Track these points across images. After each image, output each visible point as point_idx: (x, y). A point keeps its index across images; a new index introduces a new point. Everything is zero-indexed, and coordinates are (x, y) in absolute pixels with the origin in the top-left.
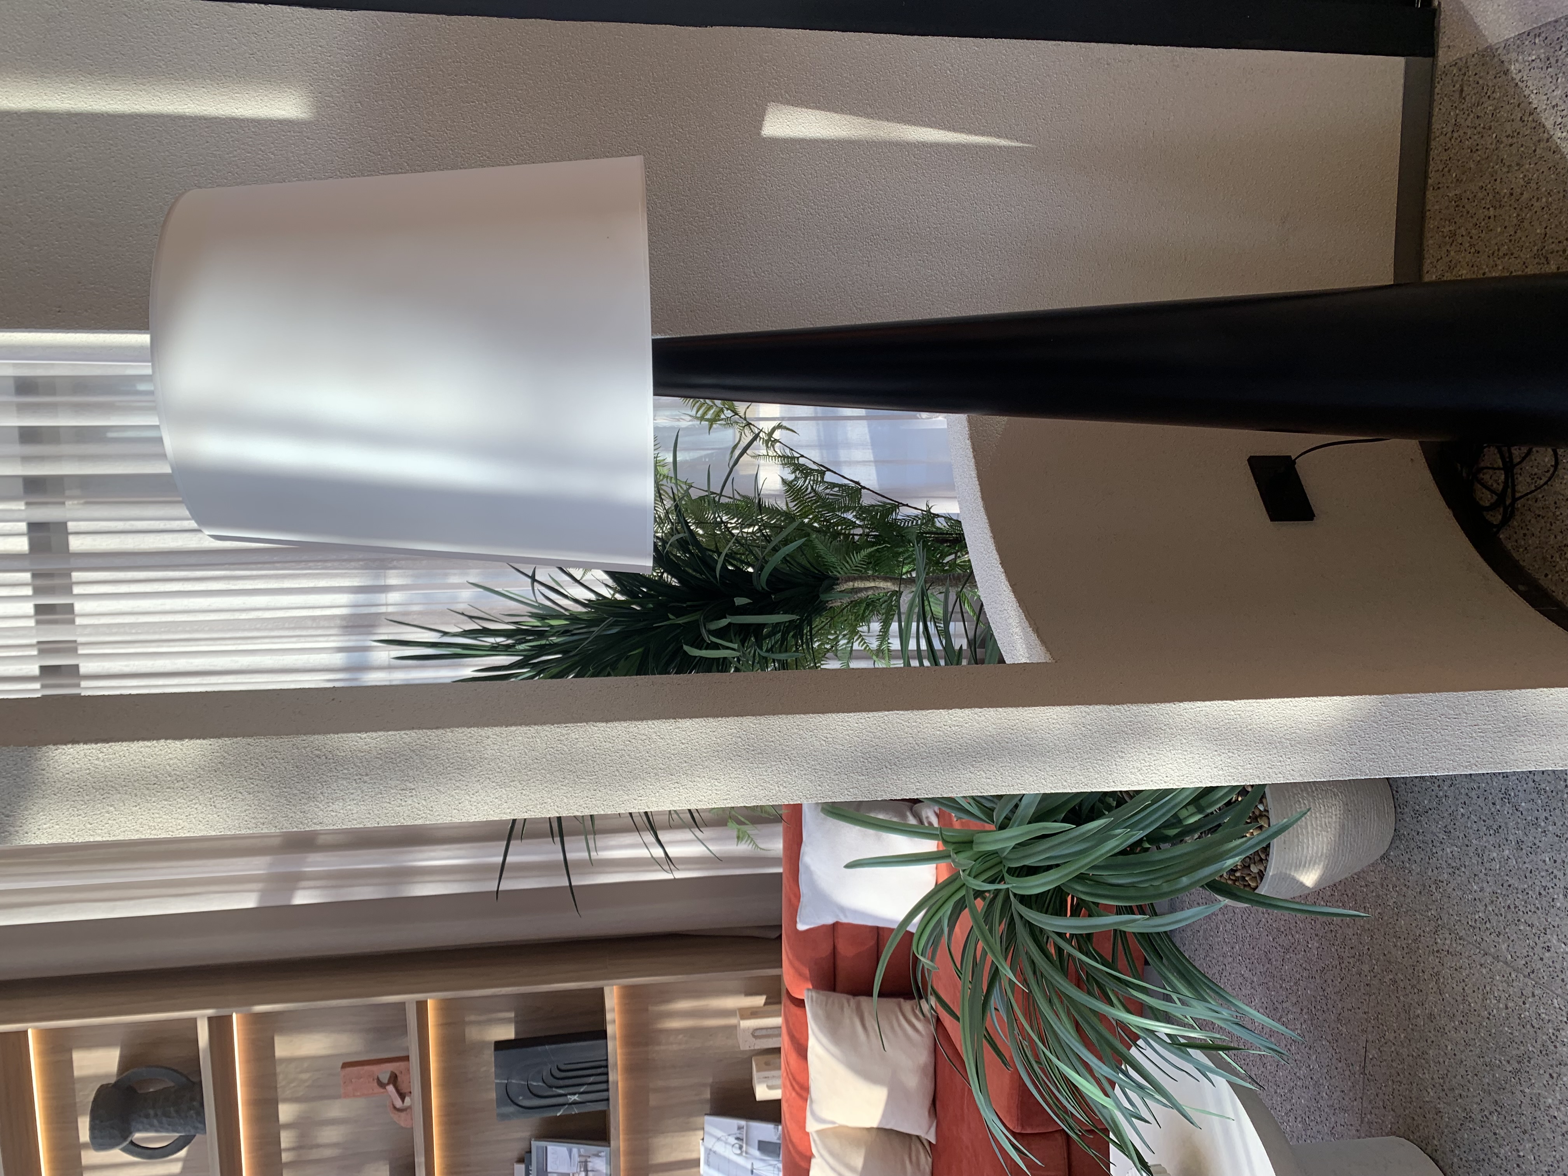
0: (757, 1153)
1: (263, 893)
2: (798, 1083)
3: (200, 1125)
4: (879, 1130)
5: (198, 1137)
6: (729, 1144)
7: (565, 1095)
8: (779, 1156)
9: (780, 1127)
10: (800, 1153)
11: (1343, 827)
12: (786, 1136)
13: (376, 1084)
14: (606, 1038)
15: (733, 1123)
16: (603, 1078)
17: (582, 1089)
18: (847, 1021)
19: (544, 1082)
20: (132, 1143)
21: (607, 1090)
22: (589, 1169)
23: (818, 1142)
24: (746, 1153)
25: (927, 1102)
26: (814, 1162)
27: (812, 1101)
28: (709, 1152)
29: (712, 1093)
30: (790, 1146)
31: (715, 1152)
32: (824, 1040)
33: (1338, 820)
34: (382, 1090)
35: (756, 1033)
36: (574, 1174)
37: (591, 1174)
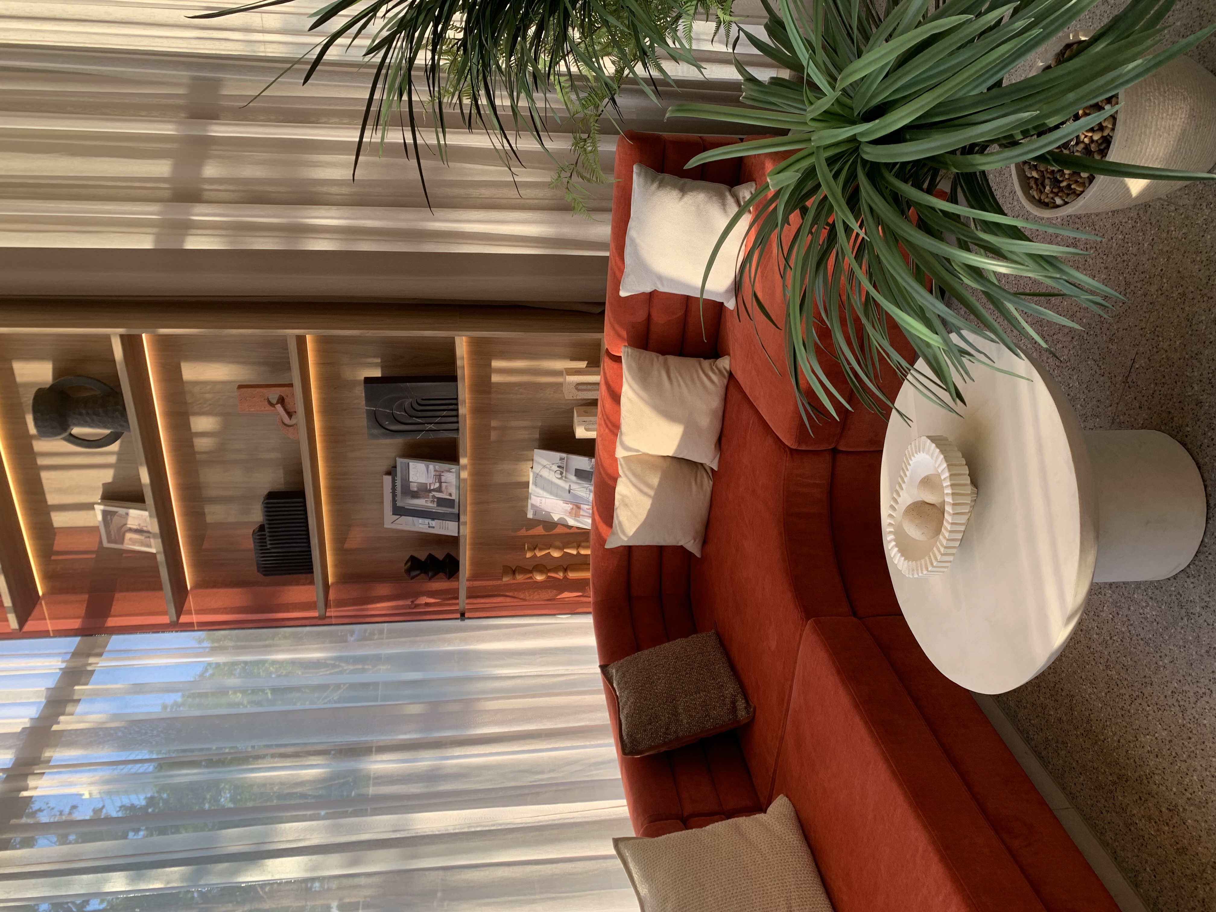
0: (573, 478)
1: (158, 237)
2: (611, 422)
3: (125, 424)
4: (674, 458)
5: (126, 433)
6: (552, 471)
7: (424, 424)
8: (591, 480)
9: (593, 460)
10: (608, 475)
11: (1184, 131)
12: (599, 465)
13: (267, 403)
14: (456, 381)
15: (556, 456)
16: (454, 413)
17: (437, 420)
18: (655, 373)
19: (406, 413)
20: (71, 435)
21: (457, 422)
22: (443, 480)
23: (624, 465)
24: (566, 477)
25: (715, 438)
26: (620, 480)
27: (621, 434)
28: (537, 476)
29: (540, 434)
30: (601, 470)
31: (541, 476)
32: (636, 387)
33: (1181, 124)
34: (273, 409)
35: (579, 386)
36: (430, 484)
37: (444, 485)
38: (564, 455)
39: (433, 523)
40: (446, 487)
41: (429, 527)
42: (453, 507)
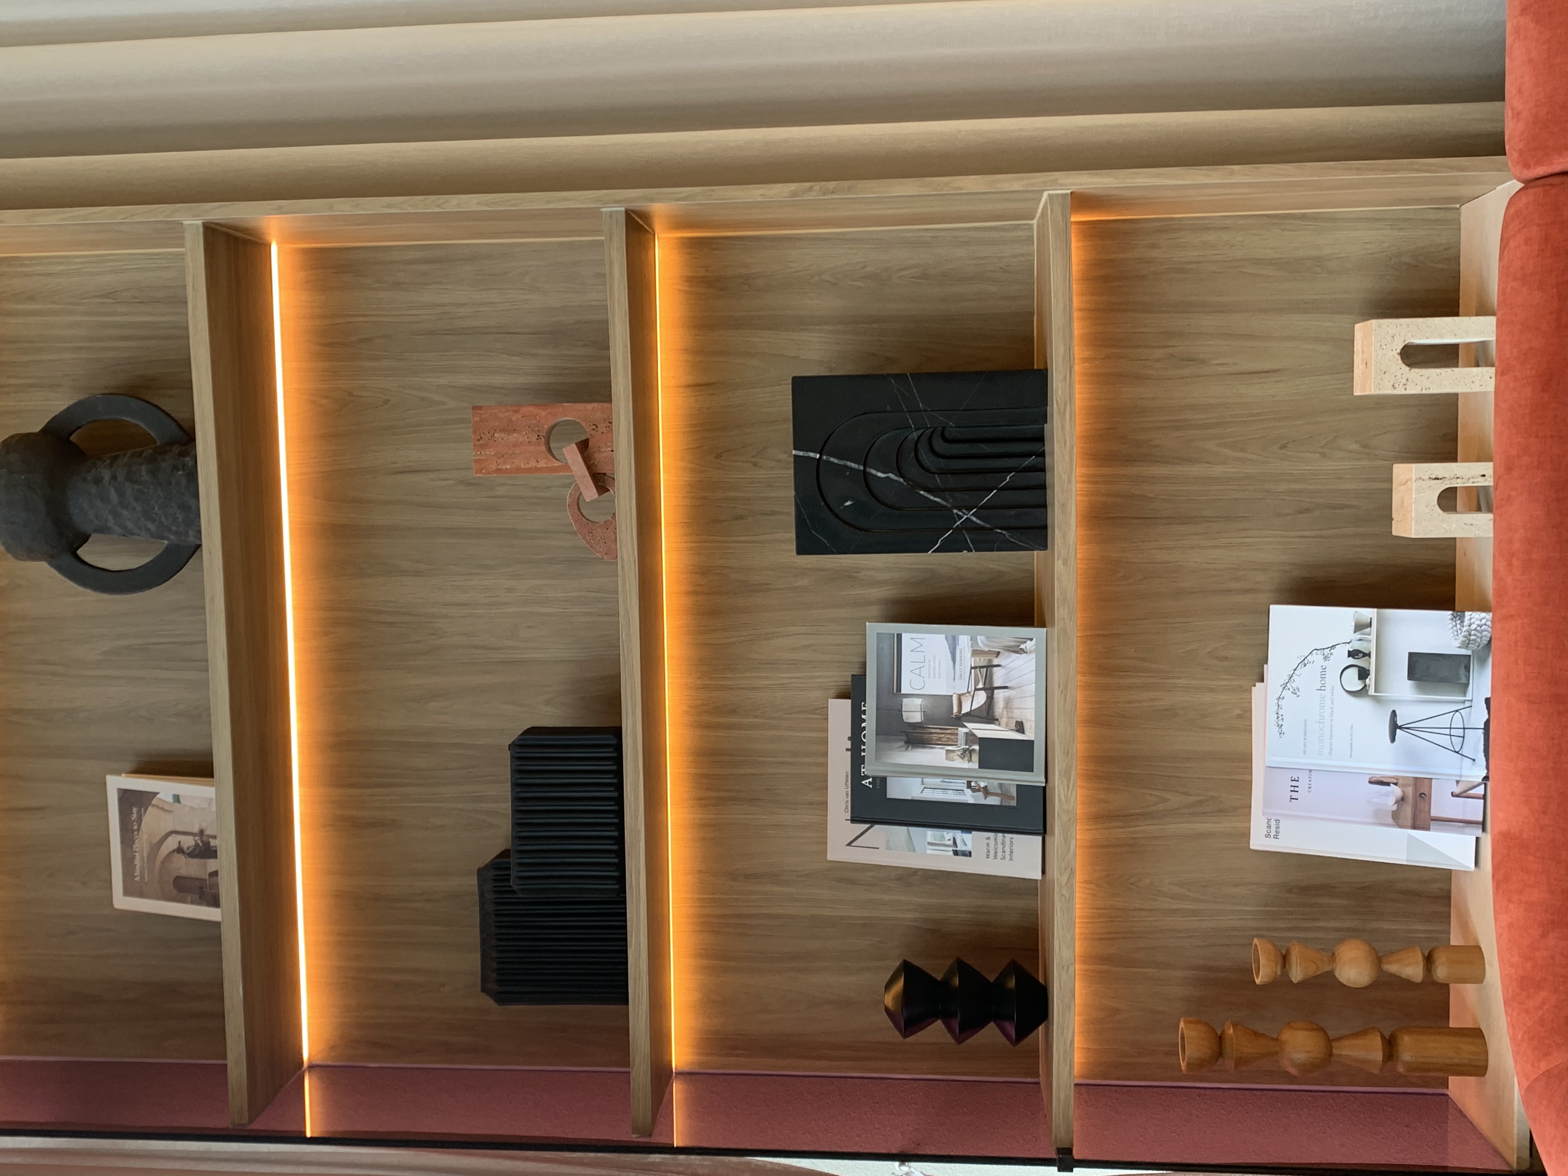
0: (1405, 686)
6: (1334, 666)
7: (949, 509)
13: (543, 448)
15: (1343, 620)
17: (986, 499)
20: (75, 555)
22: (998, 681)
24: (1378, 688)
36: (960, 697)
37: (1000, 696)
38: (1368, 613)
39: (967, 840)
40: (1008, 702)
41: (956, 853)
42: (1029, 768)
